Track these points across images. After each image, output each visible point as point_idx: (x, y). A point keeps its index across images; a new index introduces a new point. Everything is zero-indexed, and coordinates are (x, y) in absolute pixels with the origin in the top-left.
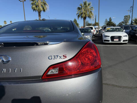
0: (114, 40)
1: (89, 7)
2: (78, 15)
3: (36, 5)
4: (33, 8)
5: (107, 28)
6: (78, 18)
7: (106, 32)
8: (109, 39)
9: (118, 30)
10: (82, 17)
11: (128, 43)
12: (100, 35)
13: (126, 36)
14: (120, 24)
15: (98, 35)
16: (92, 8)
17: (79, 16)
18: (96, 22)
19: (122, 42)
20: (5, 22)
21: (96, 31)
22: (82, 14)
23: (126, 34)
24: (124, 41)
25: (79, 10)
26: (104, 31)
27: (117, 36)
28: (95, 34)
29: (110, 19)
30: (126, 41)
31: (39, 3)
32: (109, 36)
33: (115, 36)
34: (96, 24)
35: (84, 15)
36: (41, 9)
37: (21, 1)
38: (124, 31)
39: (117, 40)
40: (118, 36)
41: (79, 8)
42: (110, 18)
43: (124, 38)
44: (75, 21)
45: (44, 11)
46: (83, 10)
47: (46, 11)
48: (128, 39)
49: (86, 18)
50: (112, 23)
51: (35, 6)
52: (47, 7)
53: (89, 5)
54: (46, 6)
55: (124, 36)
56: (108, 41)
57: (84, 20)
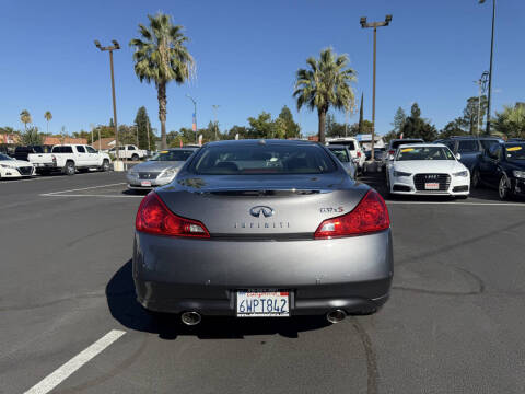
0: (427, 187)
1: (338, 71)
2: (298, 96)
3: (150, 60)
4: (138, 71)
5: (402, 146)
6: (299, 107)
7: (401, 159)
8: (410, 182)
9: (438, 153)
10: (312, 104)
11: (469, 195)
12: (379, 169)
13: (463, 174)
14: (450, 129)
15: (372, 170)
16: (350, 72)
17: (300, 102)
18: (364, 119)
19: (450, 192)
20: (25, 114)
21: (363, 156)
22: (313, 93)
23: (463, 168)
24: (456, 189)
25: (304, 81)
26: (392, 158)
27: (434, 174)
28: (361, 164)
29: (416, 111)
30: (465, 188)
31: (162, 52)
32: (408, 175)
33: (427, 175)
34: (363, 127)
35: (322, 99)
36: (168, 72)
37: (103, 49)
38: (459, 156)
39: (436, 186)
40: (437, 174)
41: (303, 74)
42: (415, 106)
43: (456, 182)
44: (286, 114)
45: (179, 79)
46: (317, 79)
47: (185, 79)
48: (469, 184)
49: (327, 109)
50: (422, 122)
51: (146, 63)
52: (191, 68)
53: (338, 63)
54: (187, 64)
55: (458, 175)
56: (408, 189)
57: (320, 115)
